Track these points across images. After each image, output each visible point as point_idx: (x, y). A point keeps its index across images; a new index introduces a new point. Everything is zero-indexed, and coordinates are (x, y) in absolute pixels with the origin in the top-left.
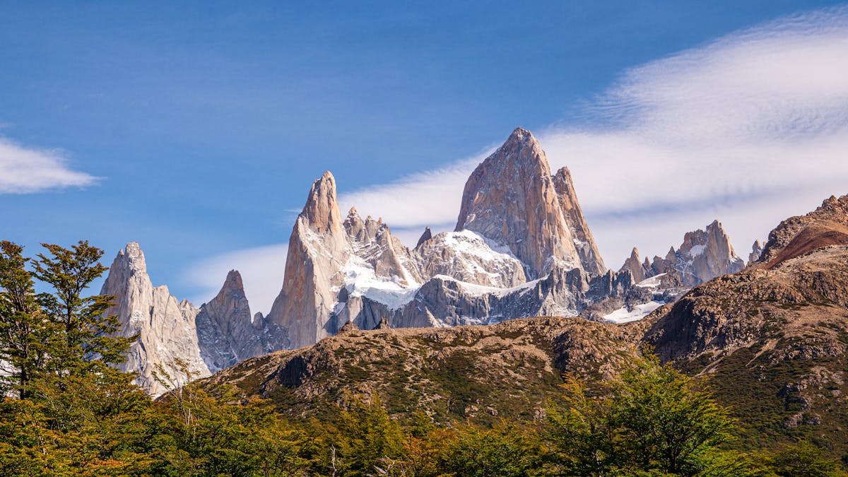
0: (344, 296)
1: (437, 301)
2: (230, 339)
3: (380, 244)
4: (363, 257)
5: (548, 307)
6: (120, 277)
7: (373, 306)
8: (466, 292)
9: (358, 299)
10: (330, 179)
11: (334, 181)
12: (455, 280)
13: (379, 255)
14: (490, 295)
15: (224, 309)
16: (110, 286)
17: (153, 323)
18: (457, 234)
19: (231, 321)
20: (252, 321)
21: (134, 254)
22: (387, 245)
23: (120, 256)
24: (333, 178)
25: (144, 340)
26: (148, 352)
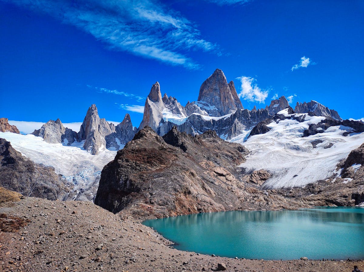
0: (162, 121)
1: (194, 122)
2: (126, 135)
3: (174, 105)
4: (169, 109)
5: (236, 123)
6: (89, 115)
7: (172, 124)
8: (204, 119)
9: (167, 122)
10: (158, 84)
11: (159, 85)
12: (200, 115)
13: (174, 108)
14: (213, 120)
15: (124, 126)
16: (87, 118)
17: (100, 130)
18: (199, 102)
19: (127, 130)
20: (133, 130)
21: (94, 108)
22: (176, 105)
23: (89, 109)
24: (159, 84)
25: (95, 136)
26: (96, 140)
